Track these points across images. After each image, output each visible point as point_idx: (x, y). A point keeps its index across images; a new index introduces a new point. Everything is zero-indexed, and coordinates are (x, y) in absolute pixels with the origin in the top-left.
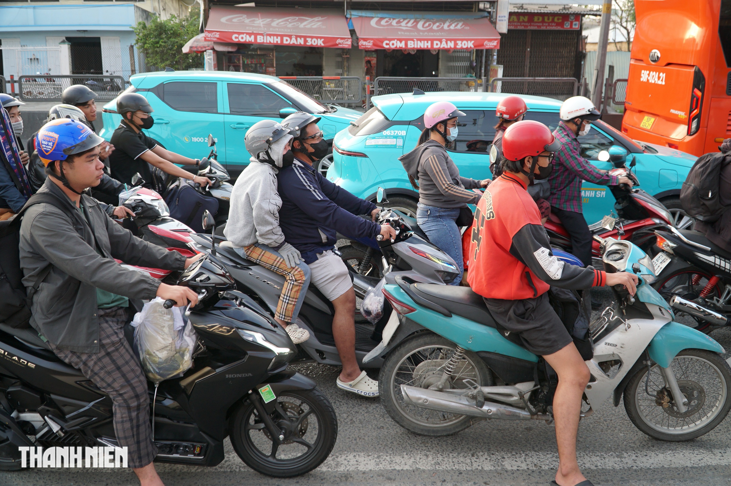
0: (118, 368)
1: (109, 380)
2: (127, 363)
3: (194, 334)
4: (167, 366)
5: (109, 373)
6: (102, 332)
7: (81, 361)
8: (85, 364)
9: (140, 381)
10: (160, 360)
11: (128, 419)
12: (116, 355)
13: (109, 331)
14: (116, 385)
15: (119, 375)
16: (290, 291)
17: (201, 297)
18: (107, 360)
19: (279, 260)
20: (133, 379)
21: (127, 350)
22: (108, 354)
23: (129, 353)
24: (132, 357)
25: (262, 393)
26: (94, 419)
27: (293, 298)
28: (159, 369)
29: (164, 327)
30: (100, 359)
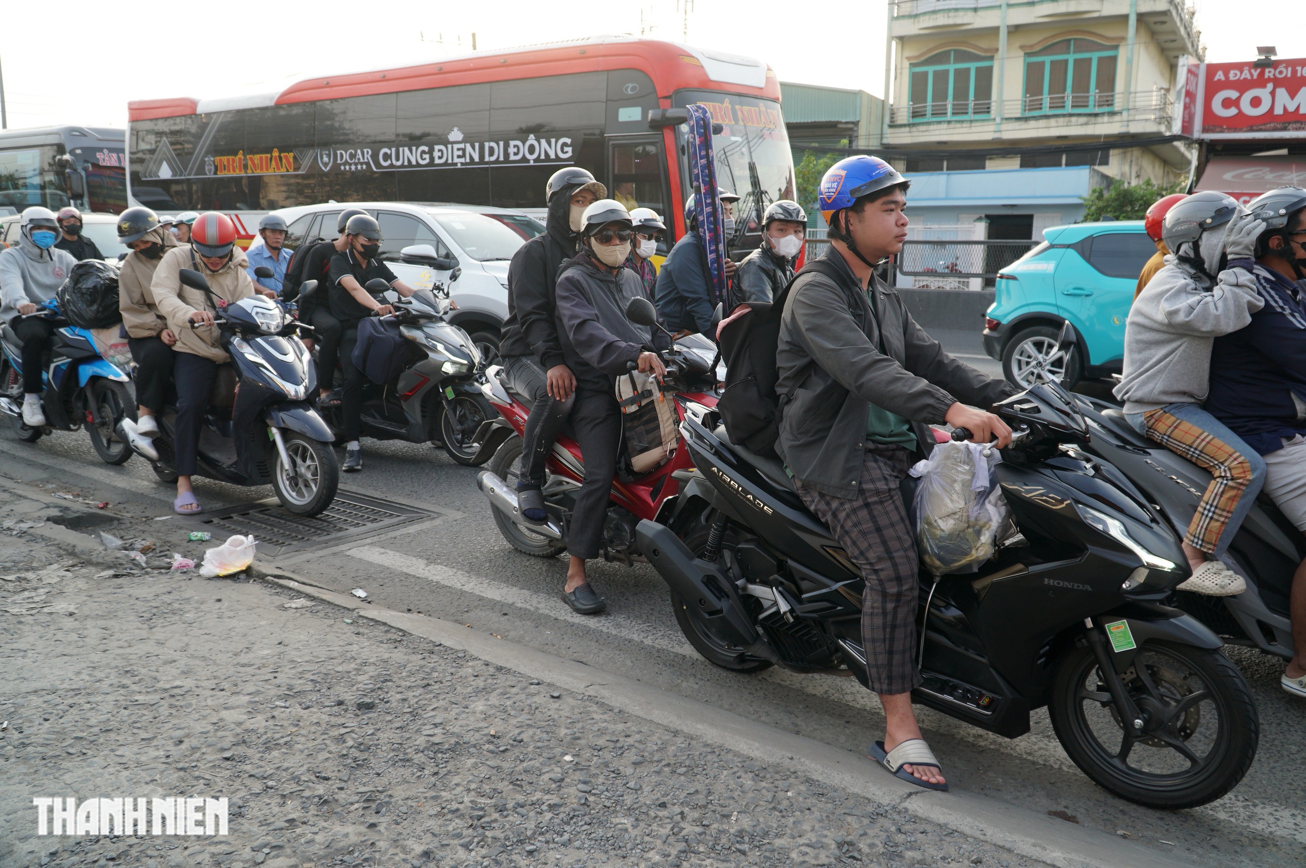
0: (878, 530)
1: (863, 545)
2: (892, 525)
3: (1005, 505)
4: (952, 546)
5: (864, 534)
6: (866, 473)
7: (830, 509)
8: (835, 515)
9: (907, 557)
10: (943, 534)
11: (880, 611)
12: (878, 510)
13: (876, 473)
14: (872, 555)
15: (878, 540)
16: (1218, 497)
17: (1015, 435)
18: (864, 513)
19: (1206, 437)
20: (898, 551)
21: (897, 508)
22: (867, 505)
23: (899, 513)
24: (902, 519)
25: (1111, 633)
26: (839, 608)
27: (1223, 510)
28: (939, 548)
29: (955, 481)
30: (854, 511)
